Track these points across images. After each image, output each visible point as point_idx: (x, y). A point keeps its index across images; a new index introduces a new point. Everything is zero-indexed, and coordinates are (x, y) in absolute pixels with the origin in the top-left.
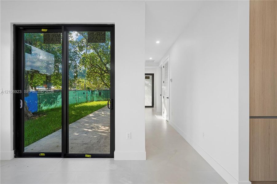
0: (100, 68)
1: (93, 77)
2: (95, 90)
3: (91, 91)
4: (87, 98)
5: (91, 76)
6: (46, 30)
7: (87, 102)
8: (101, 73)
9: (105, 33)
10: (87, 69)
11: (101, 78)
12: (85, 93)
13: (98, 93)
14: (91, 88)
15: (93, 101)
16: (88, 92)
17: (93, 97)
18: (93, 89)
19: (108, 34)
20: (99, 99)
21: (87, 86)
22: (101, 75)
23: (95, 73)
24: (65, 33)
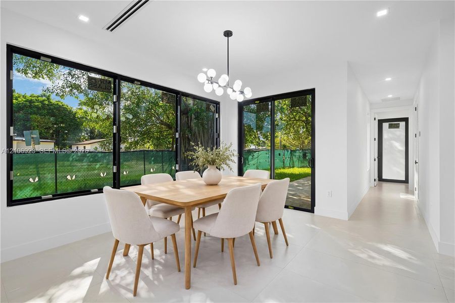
0: (305, 113)
1: (294, 128)
2: (296, 150)
3: (289, 151)
4: (284, 163)
5: (290, 127)
6: (258, 102)
7: (284, 168)
8: (307, 121)
9: (306, 98)
10: (283, 115)
11: (307, 128)
12: (282, 154)
13: (301, 154)
14: (290, 145)
15: (293, 167)
16: (286, 152)
17: (293, 162)
18: (293, 148)
19: (309, 97)
20: (303, 165)
21: (284, 142)
22: (306, 124)
23: (297, 120)
24: (273, 102)
